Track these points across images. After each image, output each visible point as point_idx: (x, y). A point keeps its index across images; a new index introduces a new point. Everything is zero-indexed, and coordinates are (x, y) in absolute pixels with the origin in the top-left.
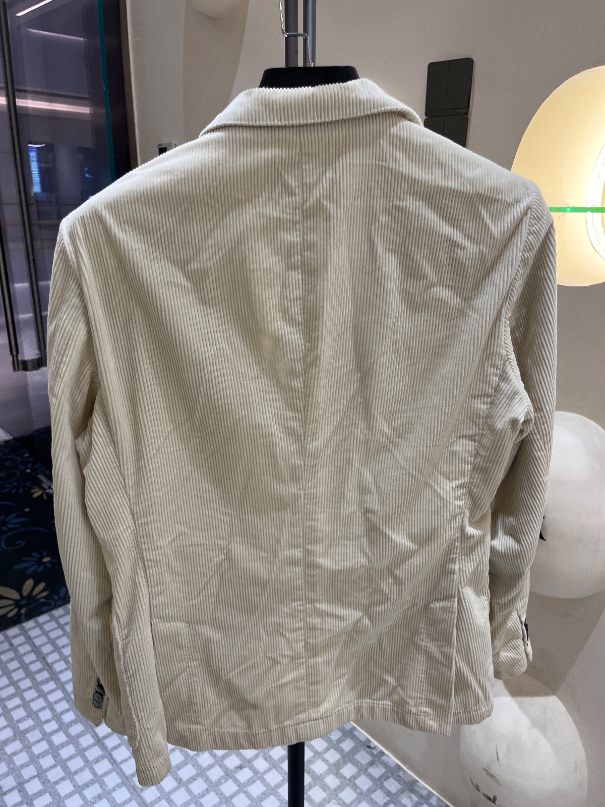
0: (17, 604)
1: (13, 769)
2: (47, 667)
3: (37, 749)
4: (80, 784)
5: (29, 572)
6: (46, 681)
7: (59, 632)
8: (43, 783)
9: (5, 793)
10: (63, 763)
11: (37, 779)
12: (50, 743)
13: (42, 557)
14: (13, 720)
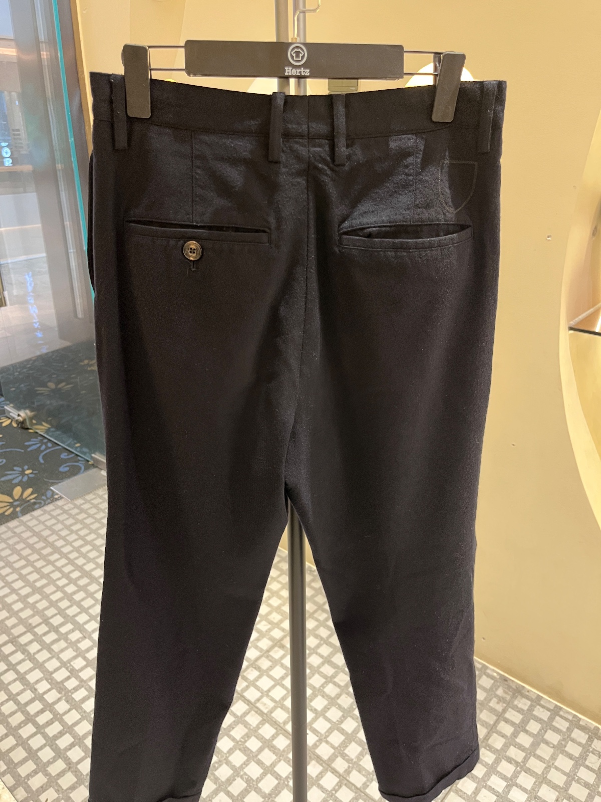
0: (11, 504)
1: (37, 612)
2: (49, 544)
3: (54, 598)
4: (94, 614)
5: (14, 482)
6: (51, 554)
7: (53, 521)
8: (64, 617)
9: (35, 627)
10: (78, 604)
11: (58, 616)
12: (64, 592)
13: (23, 471)
14: (29, 581)
